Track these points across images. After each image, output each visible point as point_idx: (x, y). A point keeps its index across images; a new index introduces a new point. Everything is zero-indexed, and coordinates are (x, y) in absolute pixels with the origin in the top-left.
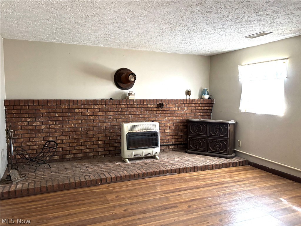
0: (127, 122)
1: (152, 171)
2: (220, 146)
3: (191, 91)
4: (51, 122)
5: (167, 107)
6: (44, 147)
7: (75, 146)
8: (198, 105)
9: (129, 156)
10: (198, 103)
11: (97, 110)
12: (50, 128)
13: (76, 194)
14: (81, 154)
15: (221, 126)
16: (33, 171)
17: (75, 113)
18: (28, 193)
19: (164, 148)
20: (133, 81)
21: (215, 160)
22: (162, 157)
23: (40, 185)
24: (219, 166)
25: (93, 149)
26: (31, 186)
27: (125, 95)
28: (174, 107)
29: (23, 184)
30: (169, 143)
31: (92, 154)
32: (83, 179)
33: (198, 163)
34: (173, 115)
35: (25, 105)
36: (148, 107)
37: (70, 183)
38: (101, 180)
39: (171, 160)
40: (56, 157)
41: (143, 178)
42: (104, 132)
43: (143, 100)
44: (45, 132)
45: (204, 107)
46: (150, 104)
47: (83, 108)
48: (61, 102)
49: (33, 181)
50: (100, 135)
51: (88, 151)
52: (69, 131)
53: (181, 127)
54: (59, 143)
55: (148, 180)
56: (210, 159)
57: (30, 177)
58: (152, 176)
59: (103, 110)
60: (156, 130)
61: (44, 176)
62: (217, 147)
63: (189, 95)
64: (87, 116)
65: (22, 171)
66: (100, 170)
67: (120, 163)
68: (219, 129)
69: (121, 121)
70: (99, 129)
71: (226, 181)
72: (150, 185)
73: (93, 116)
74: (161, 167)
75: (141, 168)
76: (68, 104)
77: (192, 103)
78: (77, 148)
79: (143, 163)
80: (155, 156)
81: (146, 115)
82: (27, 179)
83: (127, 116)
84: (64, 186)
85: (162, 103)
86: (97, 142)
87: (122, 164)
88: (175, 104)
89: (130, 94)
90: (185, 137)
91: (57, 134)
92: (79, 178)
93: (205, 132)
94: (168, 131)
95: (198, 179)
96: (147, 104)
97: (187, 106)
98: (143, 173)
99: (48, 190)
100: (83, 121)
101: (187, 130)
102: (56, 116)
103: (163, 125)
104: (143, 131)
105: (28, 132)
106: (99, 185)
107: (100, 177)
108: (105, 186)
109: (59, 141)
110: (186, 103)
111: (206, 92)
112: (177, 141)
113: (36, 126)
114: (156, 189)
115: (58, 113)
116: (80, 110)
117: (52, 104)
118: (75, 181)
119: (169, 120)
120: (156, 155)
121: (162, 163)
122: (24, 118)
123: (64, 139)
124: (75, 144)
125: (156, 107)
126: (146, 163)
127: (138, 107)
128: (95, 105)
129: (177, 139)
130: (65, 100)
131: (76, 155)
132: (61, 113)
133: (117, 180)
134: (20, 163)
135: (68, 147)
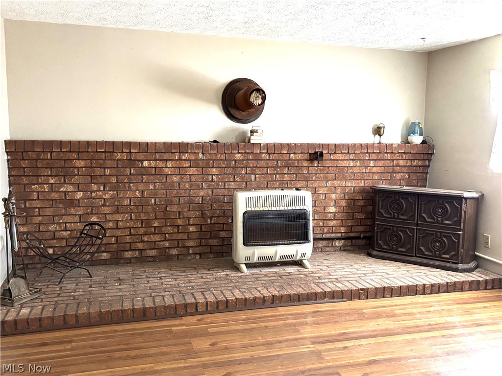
0: (247, 189)
1: (293, 292)
2: (443, 244)
3: (384, 127)
4: (96, 186)
5: (330, 160)
6: (81, 234)
7: (141, 235)
8: (398, 156)
9: (248, 258)
10: (399, 153)
11: (187, 164)
12: (92, 199)
13: (133, 334)
14: (154, 251)
15: (447, 203)
16: (56, 282)
17: (143, 169)
18: (40, 326)
19: (321, 244)
20: (259, 105)
21: (432, 275)
22: (316, 263)
23: (65, 312)
24: (439, 288)
25: (176, 241)
26: (47, 313)
27: (244, 134)
28: (347, 160)
29: (32, 308)
30: (333, 235)
31: (174, 252)
32: (149, 304)
33: (392, 279)
34: (343, 176)
35: (44, 152)
36: (290, 160)
37: (123, 311)
38: (186, 306)
39: (335, 271)
40: (105, 256)
41: (273, 305)
42: (201, 208)
43: (281, 144)
44: (84, 205)
45: (412, 160)
46: (295, 153)
47: (158, 160)
48: (113, 147)
49: (53, 303)
50: (192, 214)
51: (167, 244)
52: (130, 205)
53: (361, 203)
54: (110, 229)
55: (283, 310)
56: (419, 271)
57: (51, 293)
58: (293, 304)
59: (199, 164)
60: (305, 207)
61: (76, 294)
62: (437, 246)
63: (380, 135)
64: (167, 175)
65: (37, 279)
66: (187, 284)
67: (229, 272)
68: (442, 208)
69: (234, 187)
70: (190, 203)
71: (452, 323)
72: (286, 322)
73: (179, 176)
74: (313, 285)
75: (270, 286)
76: (128, 151)
77: (385, 153)
78: (146, 239)
79: (275, 275)
80: (301, 261)
81: (286, 176)
82: (43, 296)
83: (247, 176)
84: (110, 316)
85: (321, 150)
86: (184, 227)
87: (233, 274)
88: (348, 153)
89: (252, 132)
90: (369, 224)
91: (106, 210)
92: (143, 299)
93: (410, 214)
94: (332, 209)
95: (391, 315)
96: (287, 153)
97: (375, 158)
98: (273, 296)
99: (79, 321)
100: (158, 185)
101: (374, 209)
102: (105, 175)
103: (322, 197)
104: (278, 209)
105: (50, 205)
106: (180, 317)
107: (185, 299)
108: (193, 319)
109: (111, 223)
110: (373, 153)
111: (417, 129)
112: (351, 232)
113: (66, 193)
114: (298, 331)
115: (110, 167)
116: (153, 164)
117: (97, 150)
118: (133, 306)
119: (335, 188)
120: (304, 258)
121: (315, 276)
122: (44, 176)
123: (120, 219)
124: (142, 231)
125: (308, 160)
126: (281, 274)
127: (269, 160)
128: (181, 154)
129: (352, 226)
130: (122, 142)
131: (143, 253)
132: (115, 169)
133: (218, 308)
134: (35, 263)
135: (128, 236)
